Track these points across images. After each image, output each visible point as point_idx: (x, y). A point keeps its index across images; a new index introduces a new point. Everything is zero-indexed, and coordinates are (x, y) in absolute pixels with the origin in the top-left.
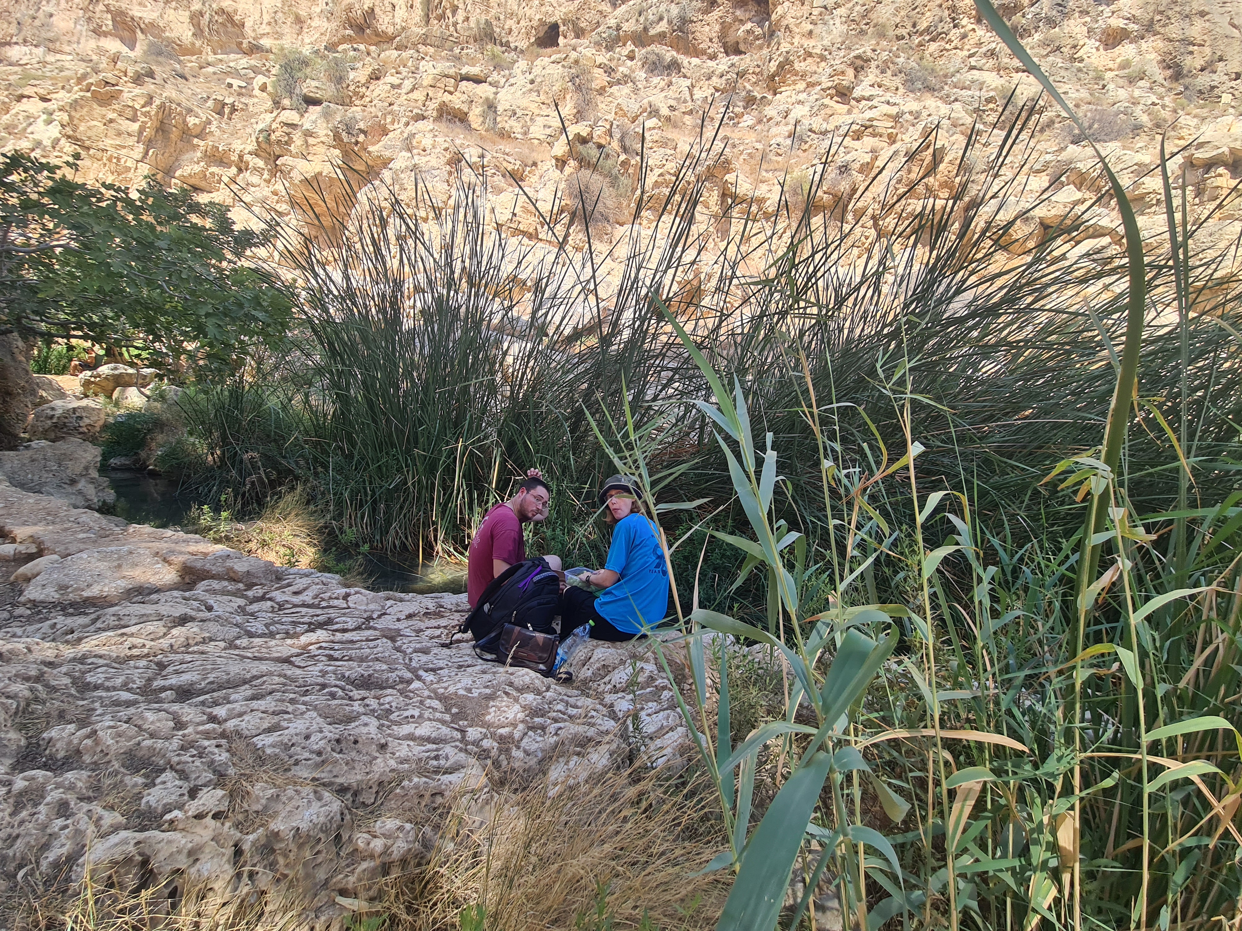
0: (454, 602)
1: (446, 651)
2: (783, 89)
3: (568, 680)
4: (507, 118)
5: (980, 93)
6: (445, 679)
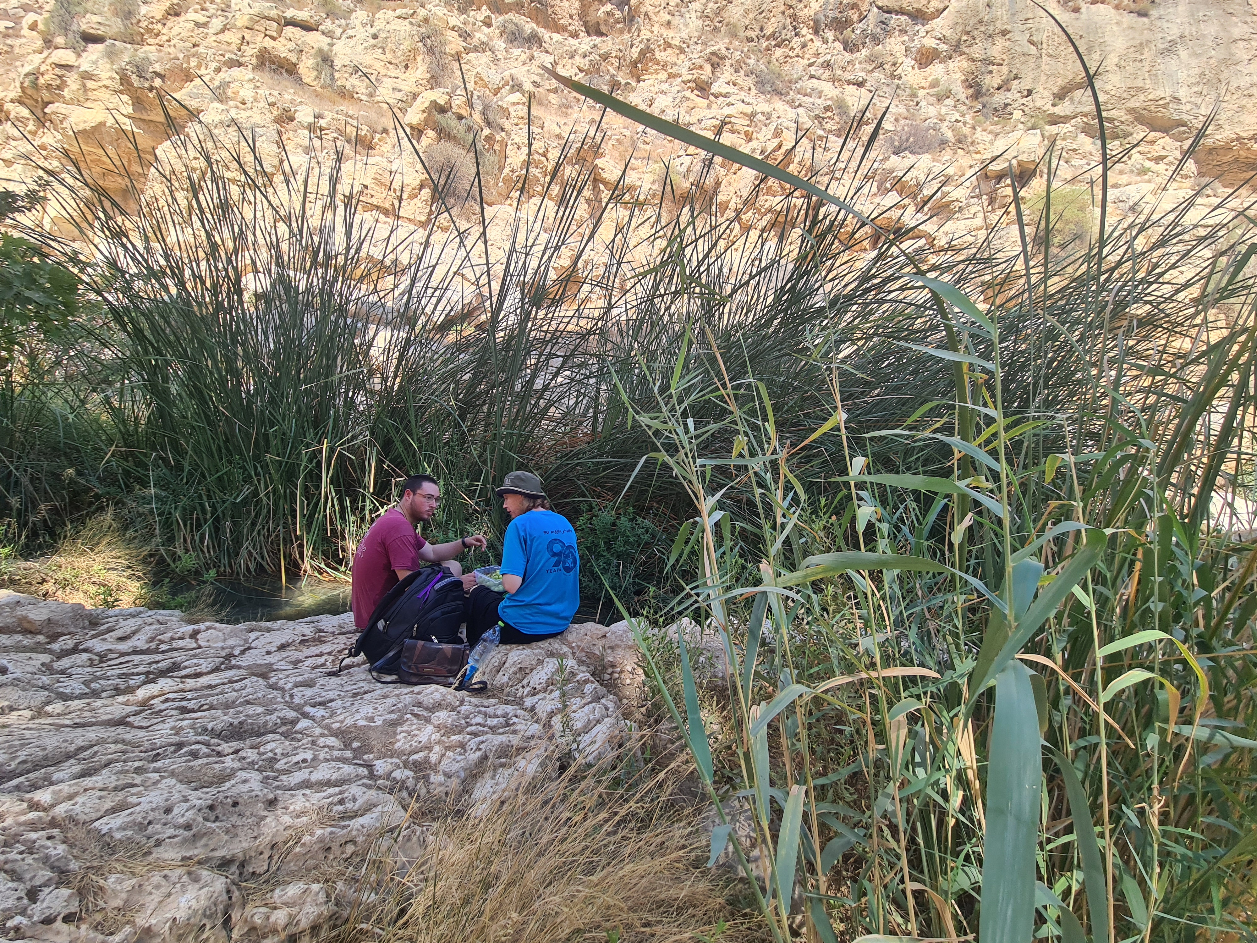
0: (336, 624)
1: (334, 680)
2: (645, 77)
3: (482, 690)
4: (347, 75)
5: (819, 101)
6: (339, 712)
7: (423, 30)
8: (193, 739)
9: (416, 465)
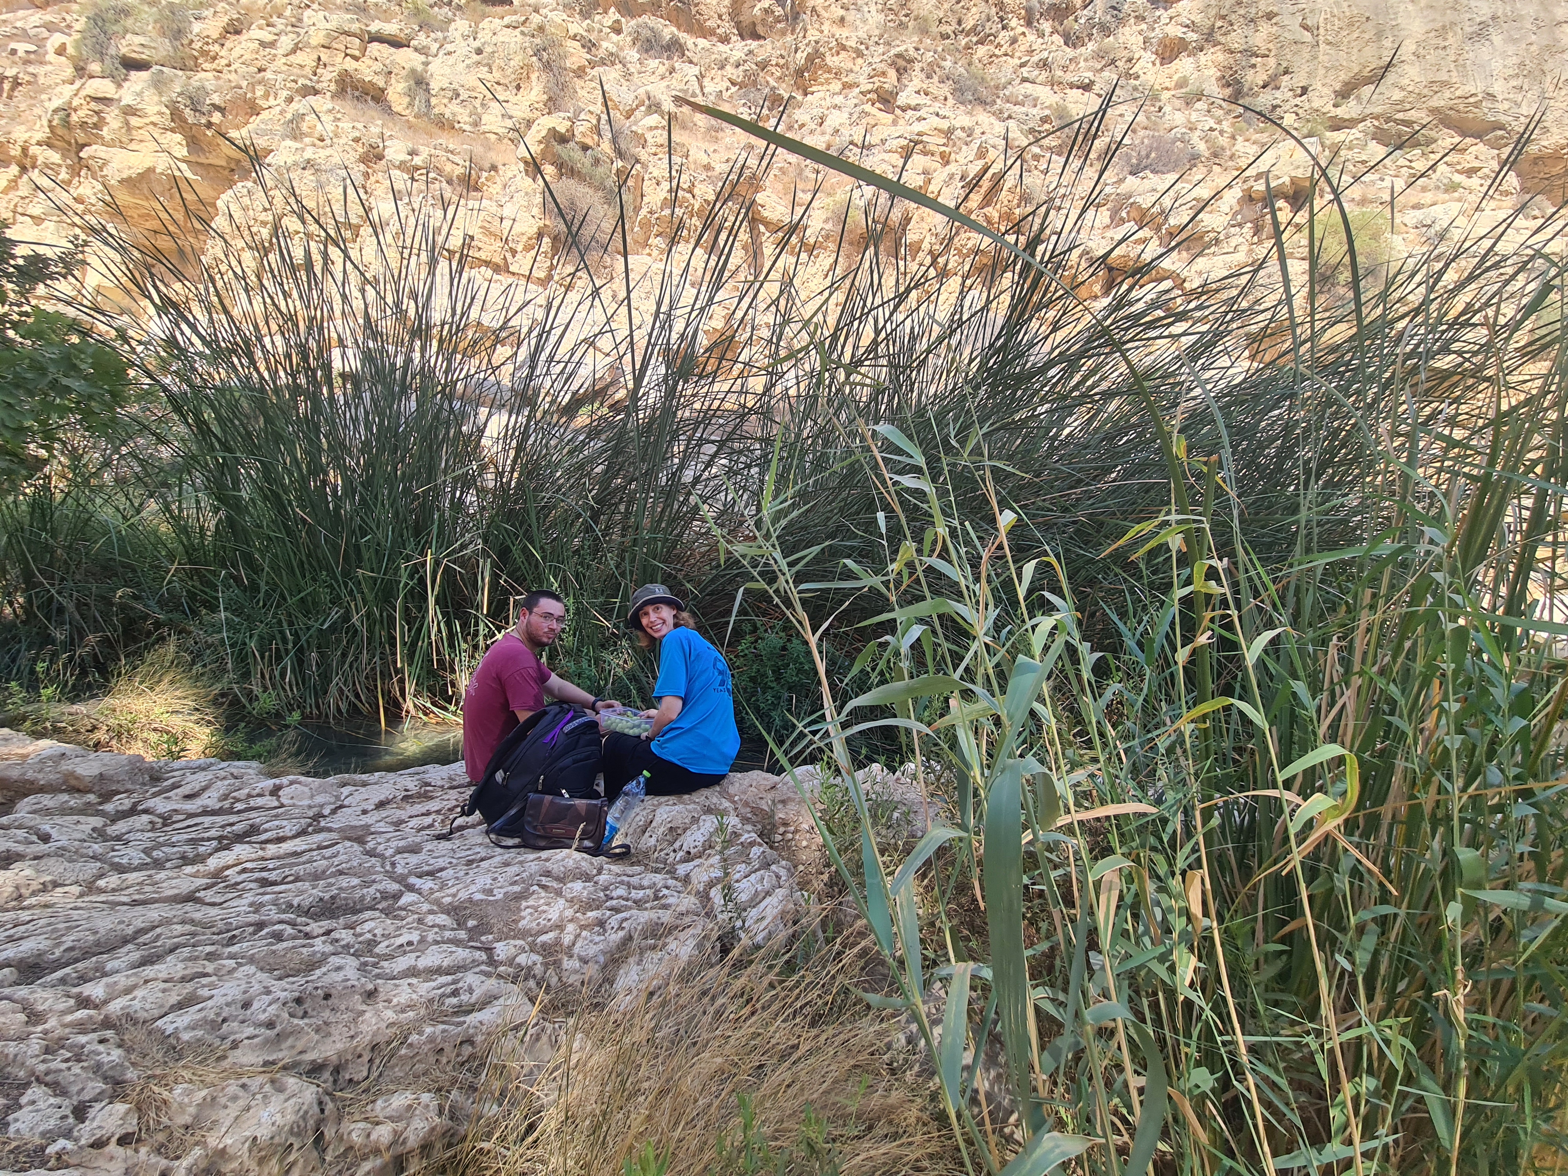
0: (445, 776)
1: (445, 845)
2: (814, 89)
3: (625, 855)
4: (446, 101)
5: (1035, 111)
6: (450, 883)
7: (538, 41)
8: (276, 917)
9: (539, 579)
